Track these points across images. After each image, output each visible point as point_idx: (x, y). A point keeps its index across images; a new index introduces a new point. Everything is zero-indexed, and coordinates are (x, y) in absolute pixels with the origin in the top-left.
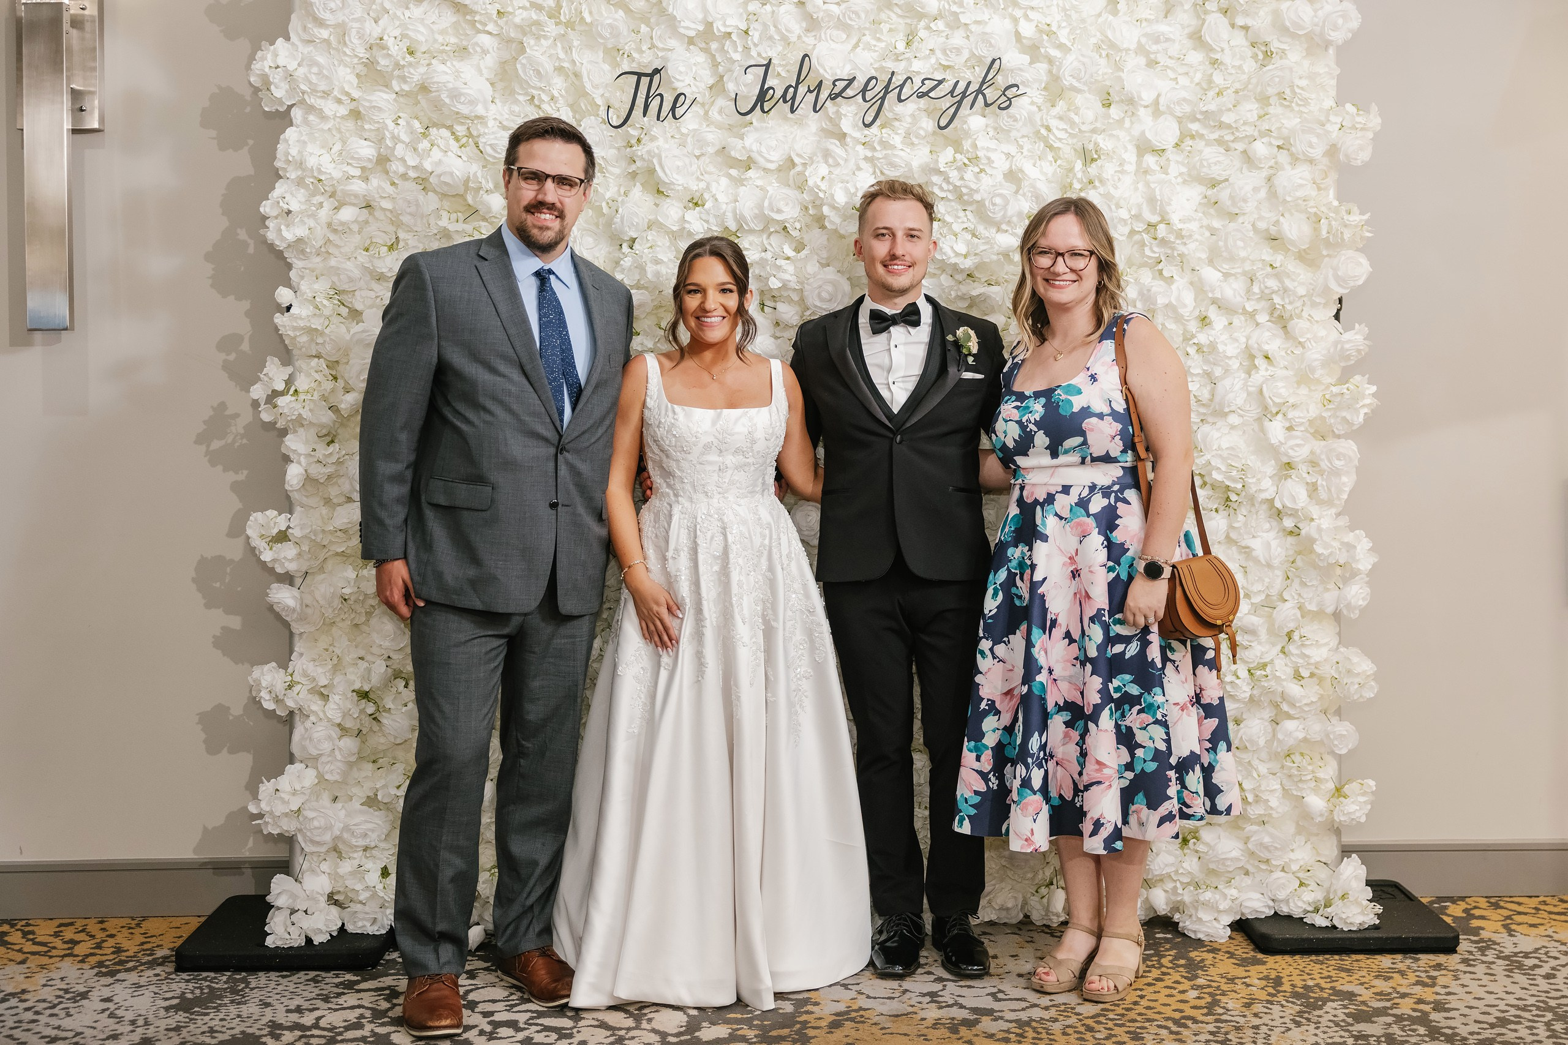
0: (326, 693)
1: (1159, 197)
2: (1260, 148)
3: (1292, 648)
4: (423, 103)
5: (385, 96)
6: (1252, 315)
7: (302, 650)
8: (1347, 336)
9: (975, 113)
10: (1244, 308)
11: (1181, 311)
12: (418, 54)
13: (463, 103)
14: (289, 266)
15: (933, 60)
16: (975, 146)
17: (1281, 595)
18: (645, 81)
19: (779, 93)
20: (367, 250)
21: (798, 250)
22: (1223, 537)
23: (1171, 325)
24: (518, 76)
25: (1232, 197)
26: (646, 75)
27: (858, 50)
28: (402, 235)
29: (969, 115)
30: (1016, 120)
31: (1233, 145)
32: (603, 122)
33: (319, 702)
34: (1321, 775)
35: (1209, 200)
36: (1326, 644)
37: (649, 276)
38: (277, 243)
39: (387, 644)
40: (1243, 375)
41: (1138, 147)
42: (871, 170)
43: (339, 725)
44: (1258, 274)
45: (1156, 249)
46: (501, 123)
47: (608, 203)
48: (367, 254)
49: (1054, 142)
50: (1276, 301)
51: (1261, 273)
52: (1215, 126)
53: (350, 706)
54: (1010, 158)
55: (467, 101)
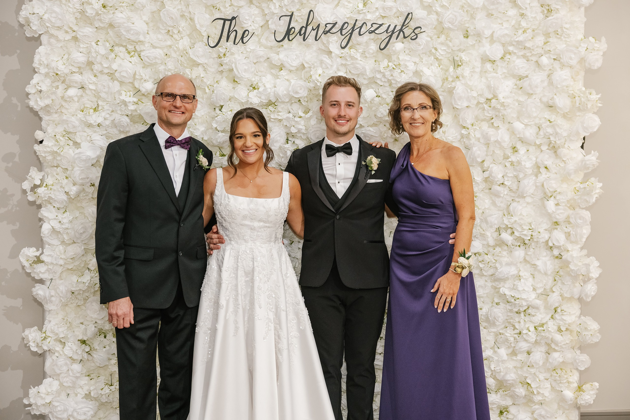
0: (64, 341)
1: (492, 86)
2: (545, 60)
3: (557, 316)
4: (111, 33)
5: (90, 30)
6: (539, 146)
7: (51, 319)
8: (588, 157)
9: (399, 42)
10: (535, 143)
11: (503, 144)
12: (108, 8)
13: (132, 35)
14: (41, 119)
15: (377, 14)
16: (398, 58)
17: (551, 289)
18: (228, 23)
19: (297, 30)
20: (82, 111)
21: (306, 112)
22: (522, 260)
23: (498, 152)
24: (161, 19)
25: (530, 85)
26: (228, 20)
27: (338, 8)
28: (100, 103)
29: (395, 42)
30: (420, 45)
32: (205, 44)
33: (60, 346)
34: (571, 380)
35: (518, 87)
36: (575, 314)
38: (35, 107)
39: (95, 316)
40: (534, 178)
41: (482, 59)
42: (345, 71)
43: (70, 357)
44: (543, 125)
45: (490, 112)
46: (151, 44)
47: (208, 87)
48: (82, 113)
49: (439, 56)
50: (551, 139)
51: (544, 125)
52: (522, 48)
53: (77, 348)
54: (416, 65)
55: (134, 33)
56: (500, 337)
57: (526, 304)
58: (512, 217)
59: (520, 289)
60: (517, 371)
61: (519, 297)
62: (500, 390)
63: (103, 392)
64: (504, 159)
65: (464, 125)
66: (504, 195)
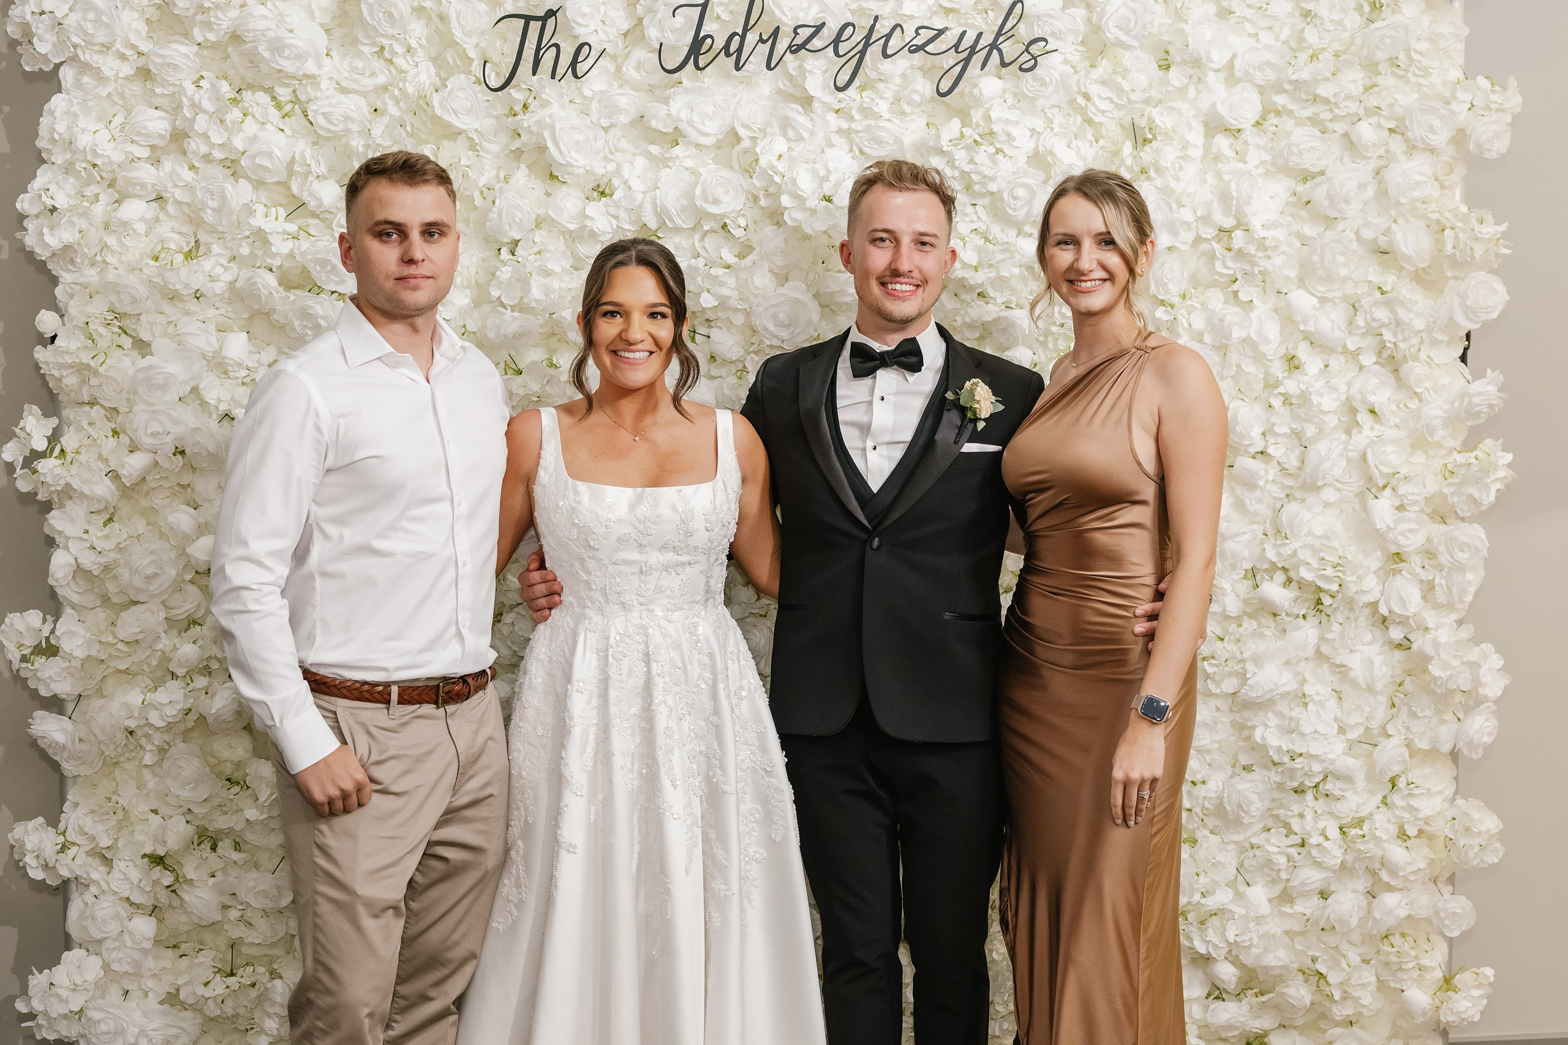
0: (109, 856)
1: (1234, 194)
3: (1397, 798)
4: (235, 57)
5: (181, 48)
6: (1355, 355)
7: (77, 799)
8: (1477, 385)
9: (988, 75)
10: (1345, 346)
11: (1261, 347)
13: (287, 58)
14: (54, 281)
15: (931, 1)
16: (988, 118)
17: (1384, 728)
18: (535, 26)
19: (720, 42)
20: (156, 259)
21: (742, 255)
22: (1310, 652)
23: (1249, 367)
24: (362, 19)
25: (1330, 196)
26: (536, 18)
28: (202, 238)
29: (979, 78)
30: (1044, 85)
31: (1331, 126)
32: (478, 82)
34: (1426, 961)
35: (1300, 199)
36: (1440, 793)
37: (536, 292)
38: (38, 250)
39: (186, 793)
40: (1343, 437)
41: (1206, 125)
42: (847, 147)
43: (128, 900)
44: (1363, 301)
45: (1230, 264)
46: (338, 83)
47: (483, 193)
48: (157, 264)
49: (1095, 115)
50: (1385, 337)
51: (1367, 300)
52: (1308, 100)
53: (140, 877)
54: (1036, 135)
55: (293, 55)
56: (1251, 855)
57: (1320, 770)
58: (1287, 541)
59: (1306, 729)
60: (1293, 941)
61: (1304, 751)
62: (1250, 992)
63: (208, 992)
64: (1265, 387)
65: (1161, 297)
66: (1267, 482)
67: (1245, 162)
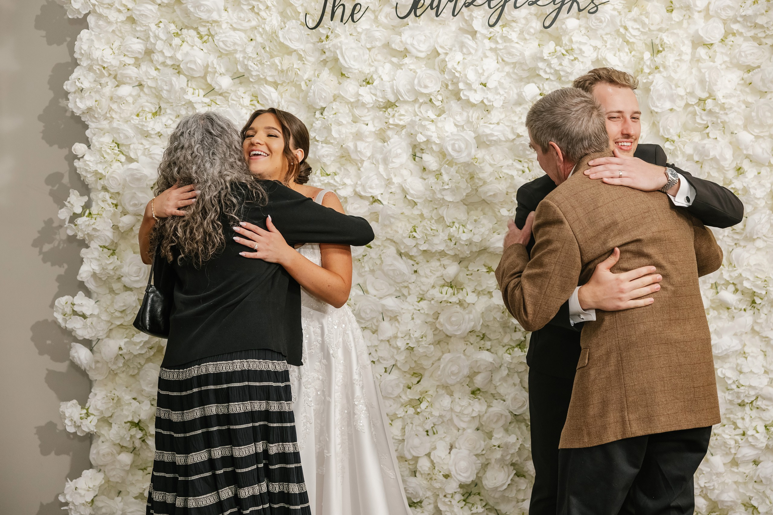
0: (110, 421)
1: (707, 79)
4: (178, 11)
5: (150, 7)
9: (572, 16)
10: (770, 162)
11: (722, 163)
13: (203, 12)
14: (87, 127)
16: (571, 41)
19: (428, 2)
20: (138, 115)
21: (438, 115)
22: (748, 329)
25: (762, 80)
28: (163, 106)
29: (567, 18)
30: (601, 22)
31: (764, 41)
32: (302, 24)
33: (106, 428)
35: (745, 82)
37: (334, 134)
38: (75, 110)
40: (767, 212)
41: (693, 42)
42: (495, 58)
43: (118, 444)
45: (704, 118)
46: (231, 25)
47: (306, 83)
48: (138, 118)
49: (630, 38)
52: (751, 26)
53: (125, 433)
54: (597, 50)
55: (205, 10)
57: (754, 393)
58: (735, 269)
59: (747, 370)
60: (738, 487)
61: (745, 383)
65: (666, 137)
66: (724, 236)
67: (714, 62)
